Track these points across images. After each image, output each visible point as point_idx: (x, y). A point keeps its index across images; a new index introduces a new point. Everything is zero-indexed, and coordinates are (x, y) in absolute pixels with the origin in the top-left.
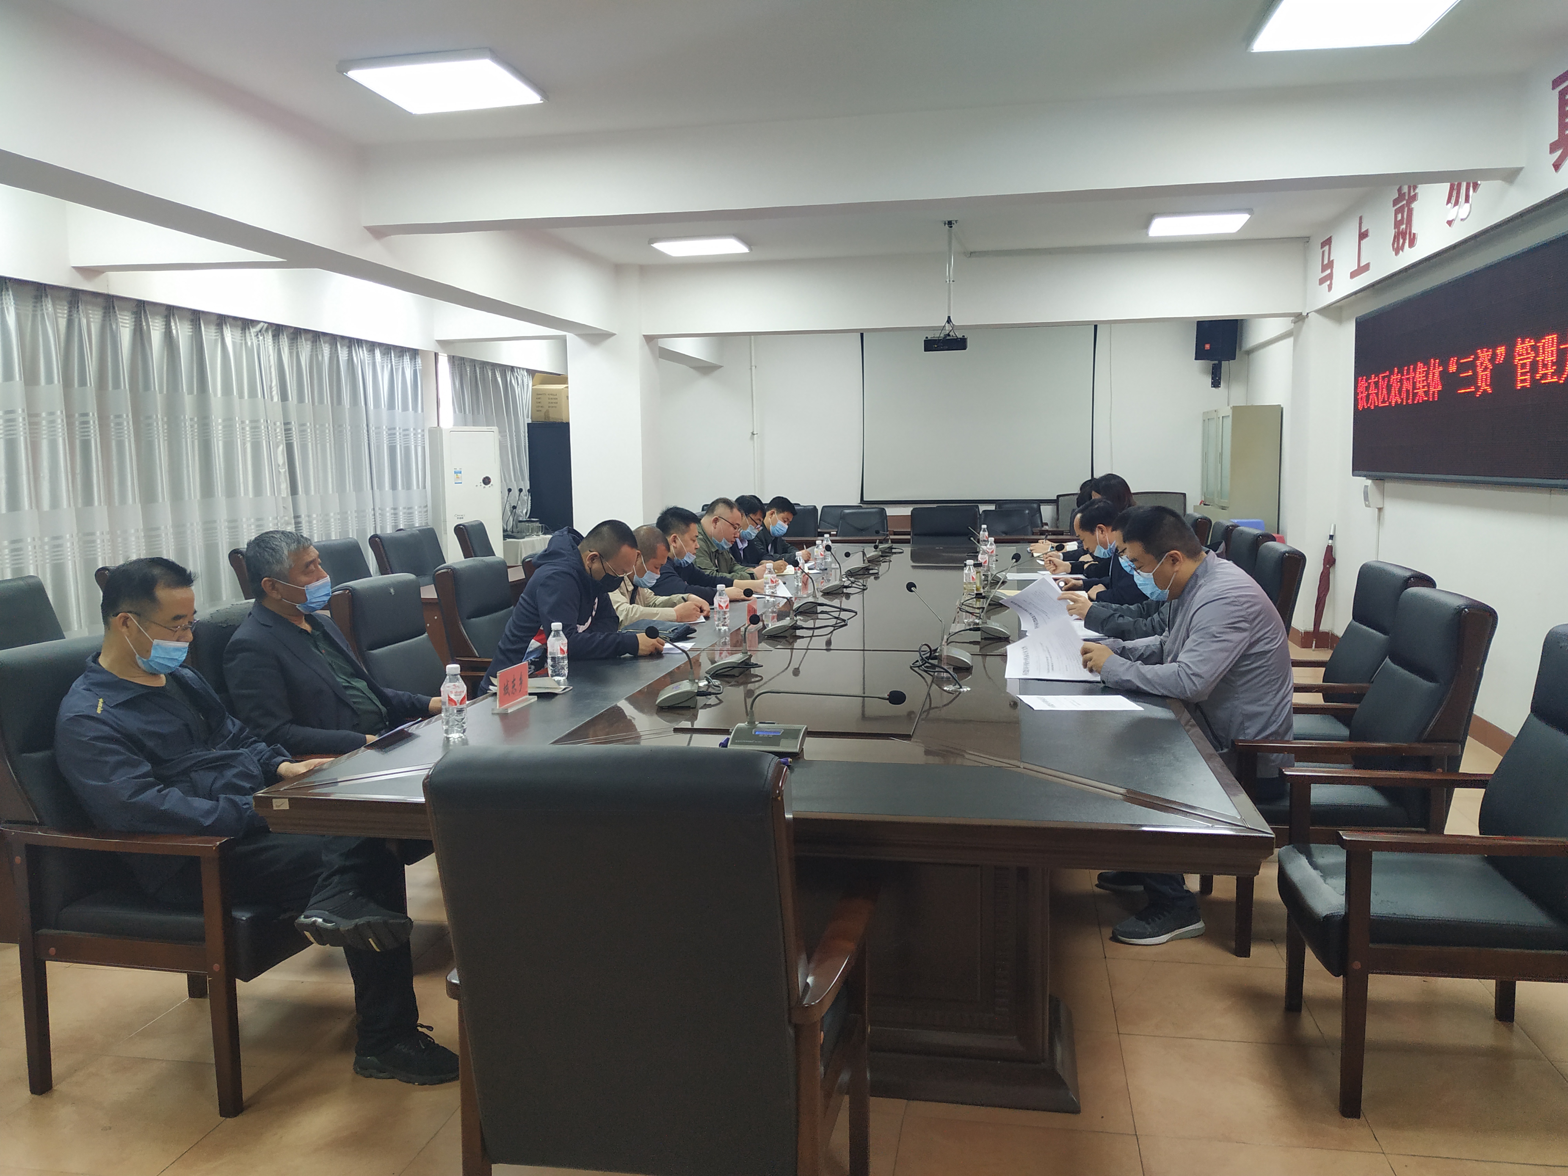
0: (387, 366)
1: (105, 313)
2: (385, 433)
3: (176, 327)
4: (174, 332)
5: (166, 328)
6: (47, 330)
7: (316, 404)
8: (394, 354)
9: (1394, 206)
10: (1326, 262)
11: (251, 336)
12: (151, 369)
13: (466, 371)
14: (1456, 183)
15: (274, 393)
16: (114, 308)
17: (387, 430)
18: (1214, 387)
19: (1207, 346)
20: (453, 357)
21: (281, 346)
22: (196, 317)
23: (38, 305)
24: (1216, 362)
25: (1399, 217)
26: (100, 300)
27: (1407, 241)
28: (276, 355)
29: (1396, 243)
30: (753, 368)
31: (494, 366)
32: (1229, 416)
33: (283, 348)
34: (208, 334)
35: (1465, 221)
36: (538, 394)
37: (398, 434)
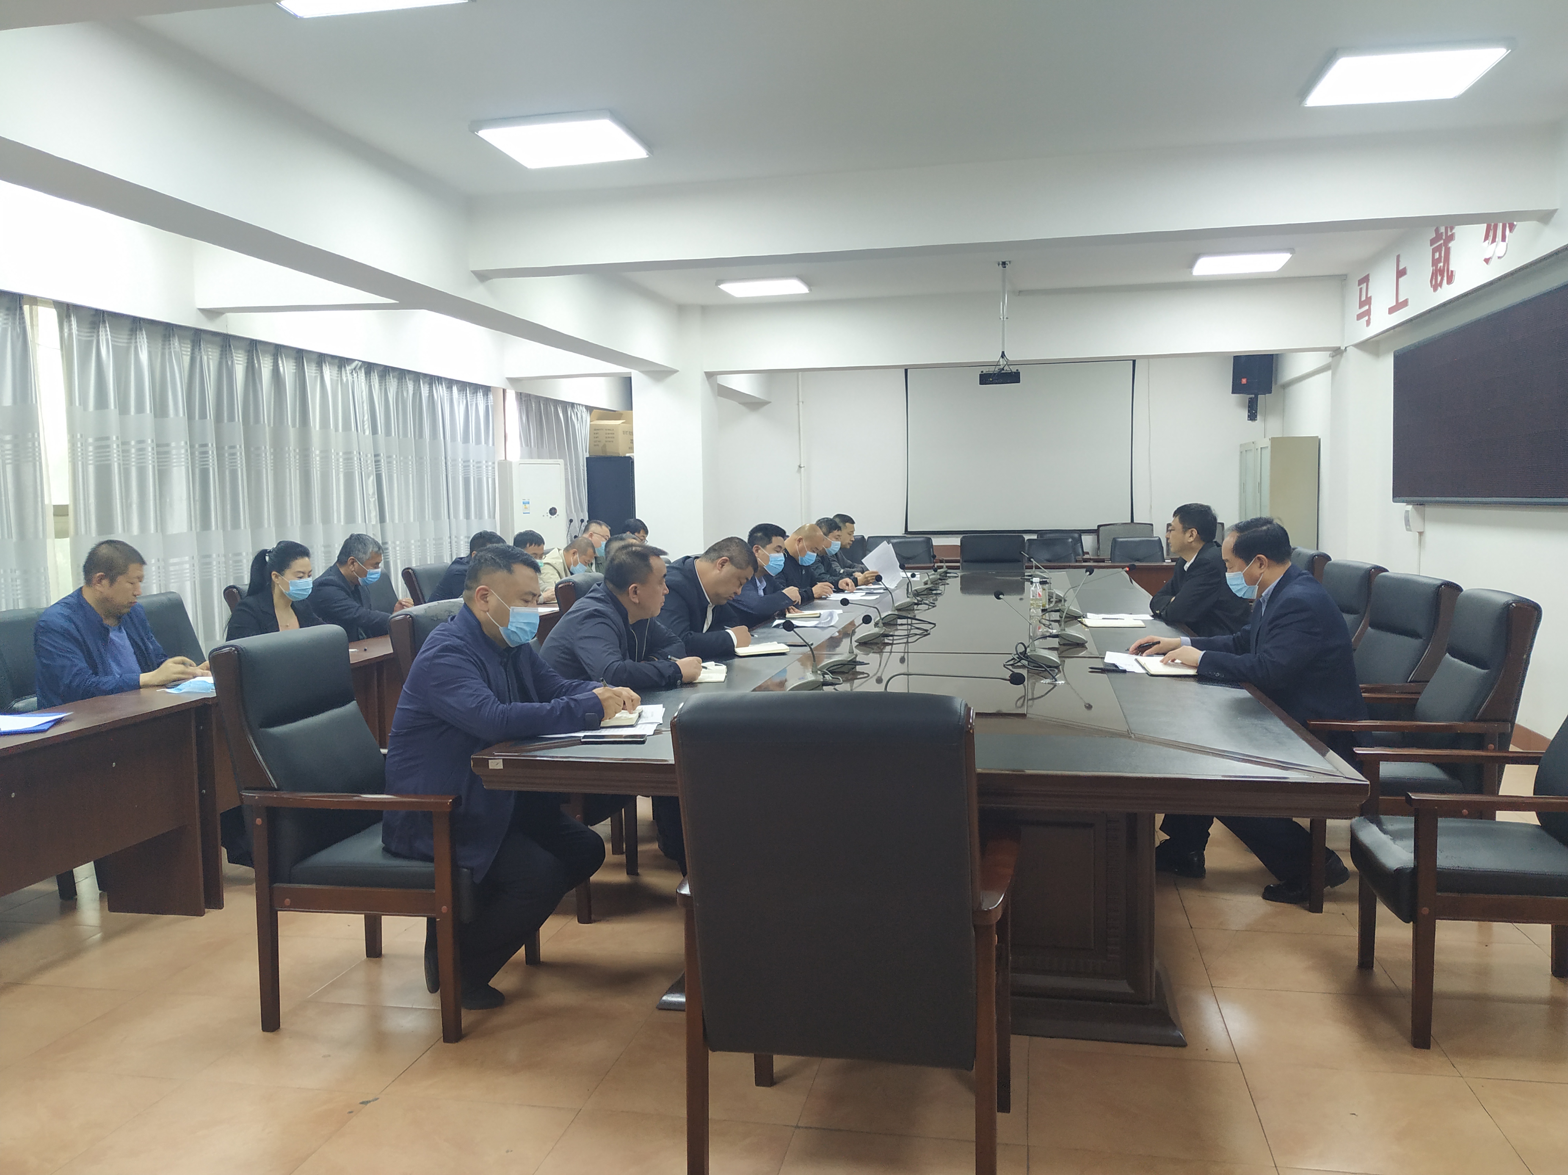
0: (463, 401)
1: (222, 351)
2: (460, 465)
3: (283, 365)
4: (281, 369)
5: (273, 366)
6: (173, 366)
7: (401, 438)
8: (470, 391)
9: (1431, 245)
10: (1363, 298)
11: (346, 373)
12: (261, 402)
13: (532, 407)
14: (1493, 224)
15: (366, 426)
16: (230, 346)
17: (462, 462)
18: (1250, 420)
19: (1244, 381)
20: (521, 393)
21: (372, 383)
22: (300, 355)
23: (167, 343)
24: (1253, 396)
25: (1437, 255)
26: (218, 339)
27: (1445, 278)
28: (367, 389)
29: (1434, 280)
30: (801, 404)
31: (557, 402)
32: (1268, 447)
33: (374, 385)
34: (310, 371)
35: (1502, 259)
36: (595, 430)
37: (472, 466)
